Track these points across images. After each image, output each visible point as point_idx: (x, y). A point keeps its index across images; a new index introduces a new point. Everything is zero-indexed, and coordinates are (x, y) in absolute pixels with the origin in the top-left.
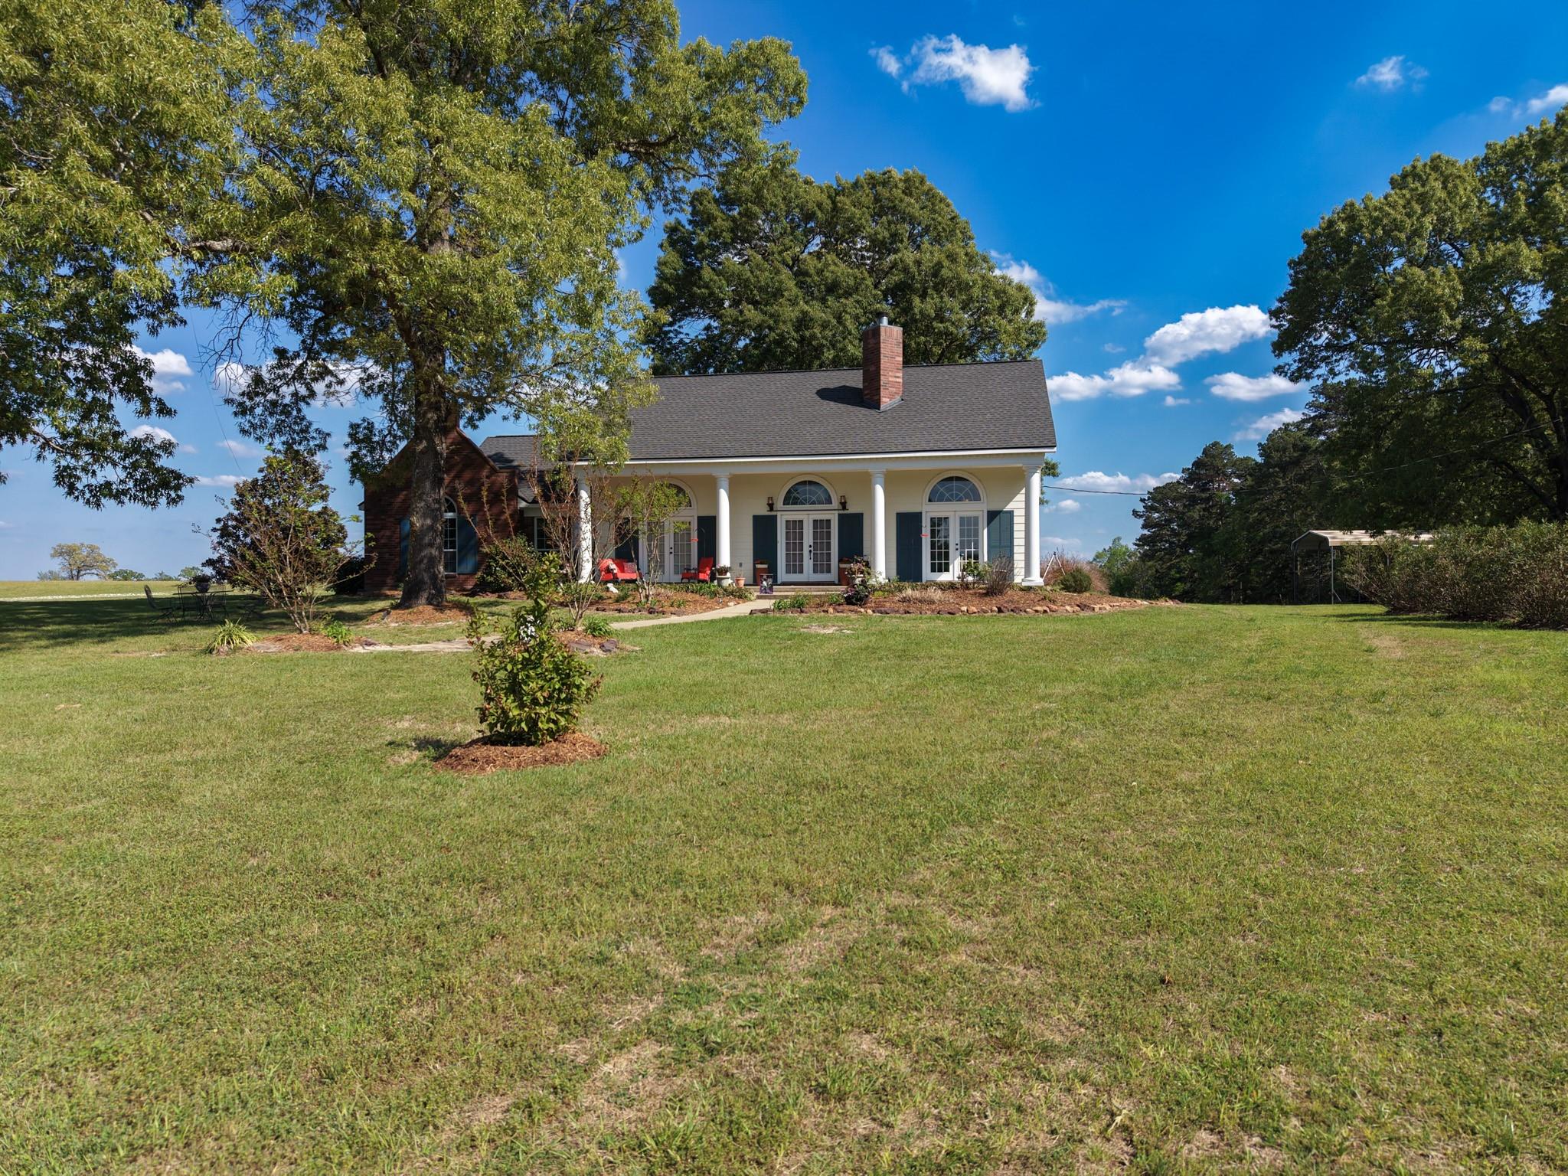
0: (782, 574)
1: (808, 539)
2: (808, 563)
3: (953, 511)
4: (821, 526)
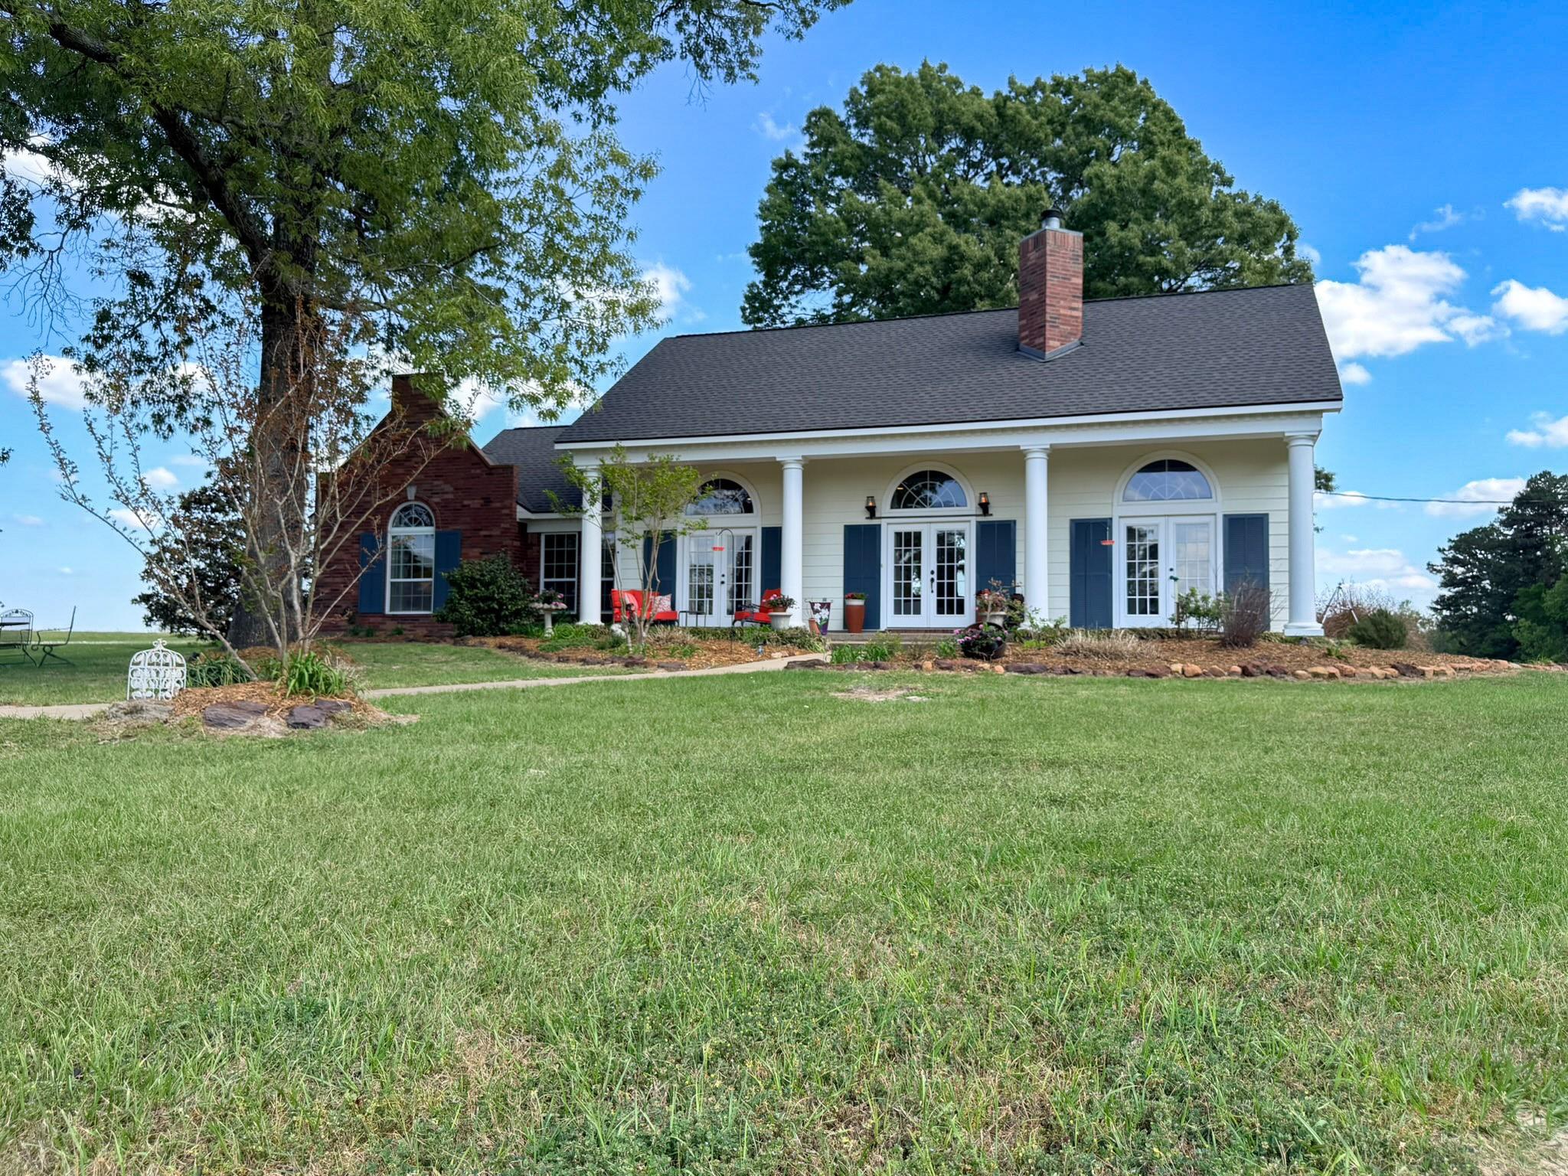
0: (887, 616)
1: (929, 562)
2: (928, 598)
3: (1166, 516)
4: (950, 541)
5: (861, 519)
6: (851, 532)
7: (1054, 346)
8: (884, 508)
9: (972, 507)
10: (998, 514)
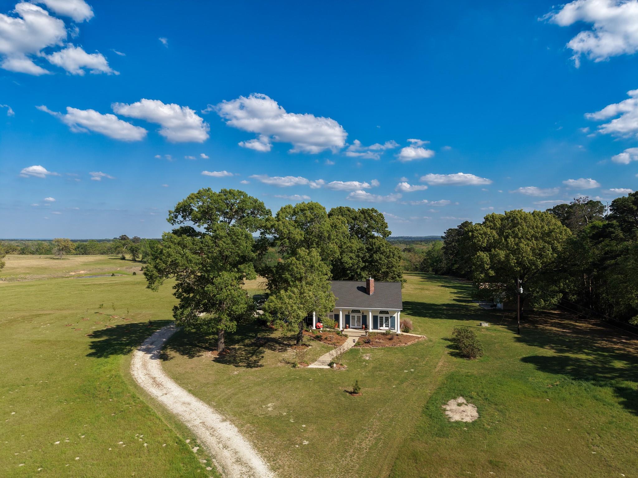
0: (351, 326)
1: (356, 319)
2: (356, 324)
3: (384, 316)
4: (359, 317)
5: (347, 314)
6: (346, 315)
7: (371, 293)
8: (350, 313)
9: (361, 313)
10: (365, 314)
